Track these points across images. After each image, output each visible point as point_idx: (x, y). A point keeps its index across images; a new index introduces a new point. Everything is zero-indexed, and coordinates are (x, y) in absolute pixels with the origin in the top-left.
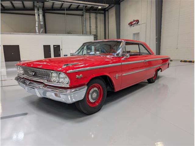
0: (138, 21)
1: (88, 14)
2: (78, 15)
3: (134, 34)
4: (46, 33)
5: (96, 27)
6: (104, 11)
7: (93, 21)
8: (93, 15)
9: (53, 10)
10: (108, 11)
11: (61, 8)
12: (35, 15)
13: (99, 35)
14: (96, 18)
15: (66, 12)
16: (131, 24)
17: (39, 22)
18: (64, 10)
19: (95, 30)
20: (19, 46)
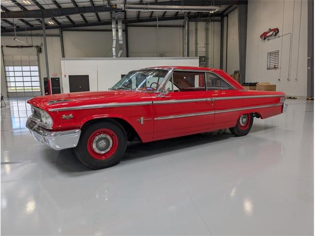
0: (276, 31)
1: (192, 25)
2: (177, 26)
3: (270, 54)
4: (127, 56)
5: (207, 44)
6: (222, 17)
7: (201, 35)
8: (201, 25)
9: (138, 21)
10: (227, 16)
11: (152, 18)
12: (111, 31)
13: (210, 56)
14: (207, 29)
15: (158, 23)
16: (264, 36)
17: (118, 40)
18: (155, 20)
19: (205, 48)
20: (88, 76)
